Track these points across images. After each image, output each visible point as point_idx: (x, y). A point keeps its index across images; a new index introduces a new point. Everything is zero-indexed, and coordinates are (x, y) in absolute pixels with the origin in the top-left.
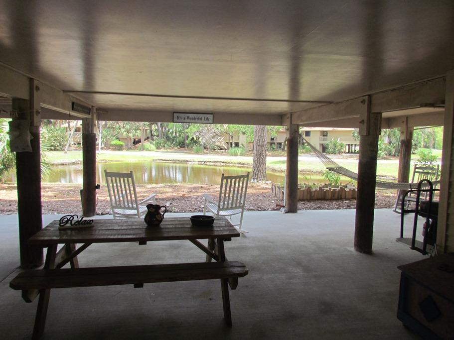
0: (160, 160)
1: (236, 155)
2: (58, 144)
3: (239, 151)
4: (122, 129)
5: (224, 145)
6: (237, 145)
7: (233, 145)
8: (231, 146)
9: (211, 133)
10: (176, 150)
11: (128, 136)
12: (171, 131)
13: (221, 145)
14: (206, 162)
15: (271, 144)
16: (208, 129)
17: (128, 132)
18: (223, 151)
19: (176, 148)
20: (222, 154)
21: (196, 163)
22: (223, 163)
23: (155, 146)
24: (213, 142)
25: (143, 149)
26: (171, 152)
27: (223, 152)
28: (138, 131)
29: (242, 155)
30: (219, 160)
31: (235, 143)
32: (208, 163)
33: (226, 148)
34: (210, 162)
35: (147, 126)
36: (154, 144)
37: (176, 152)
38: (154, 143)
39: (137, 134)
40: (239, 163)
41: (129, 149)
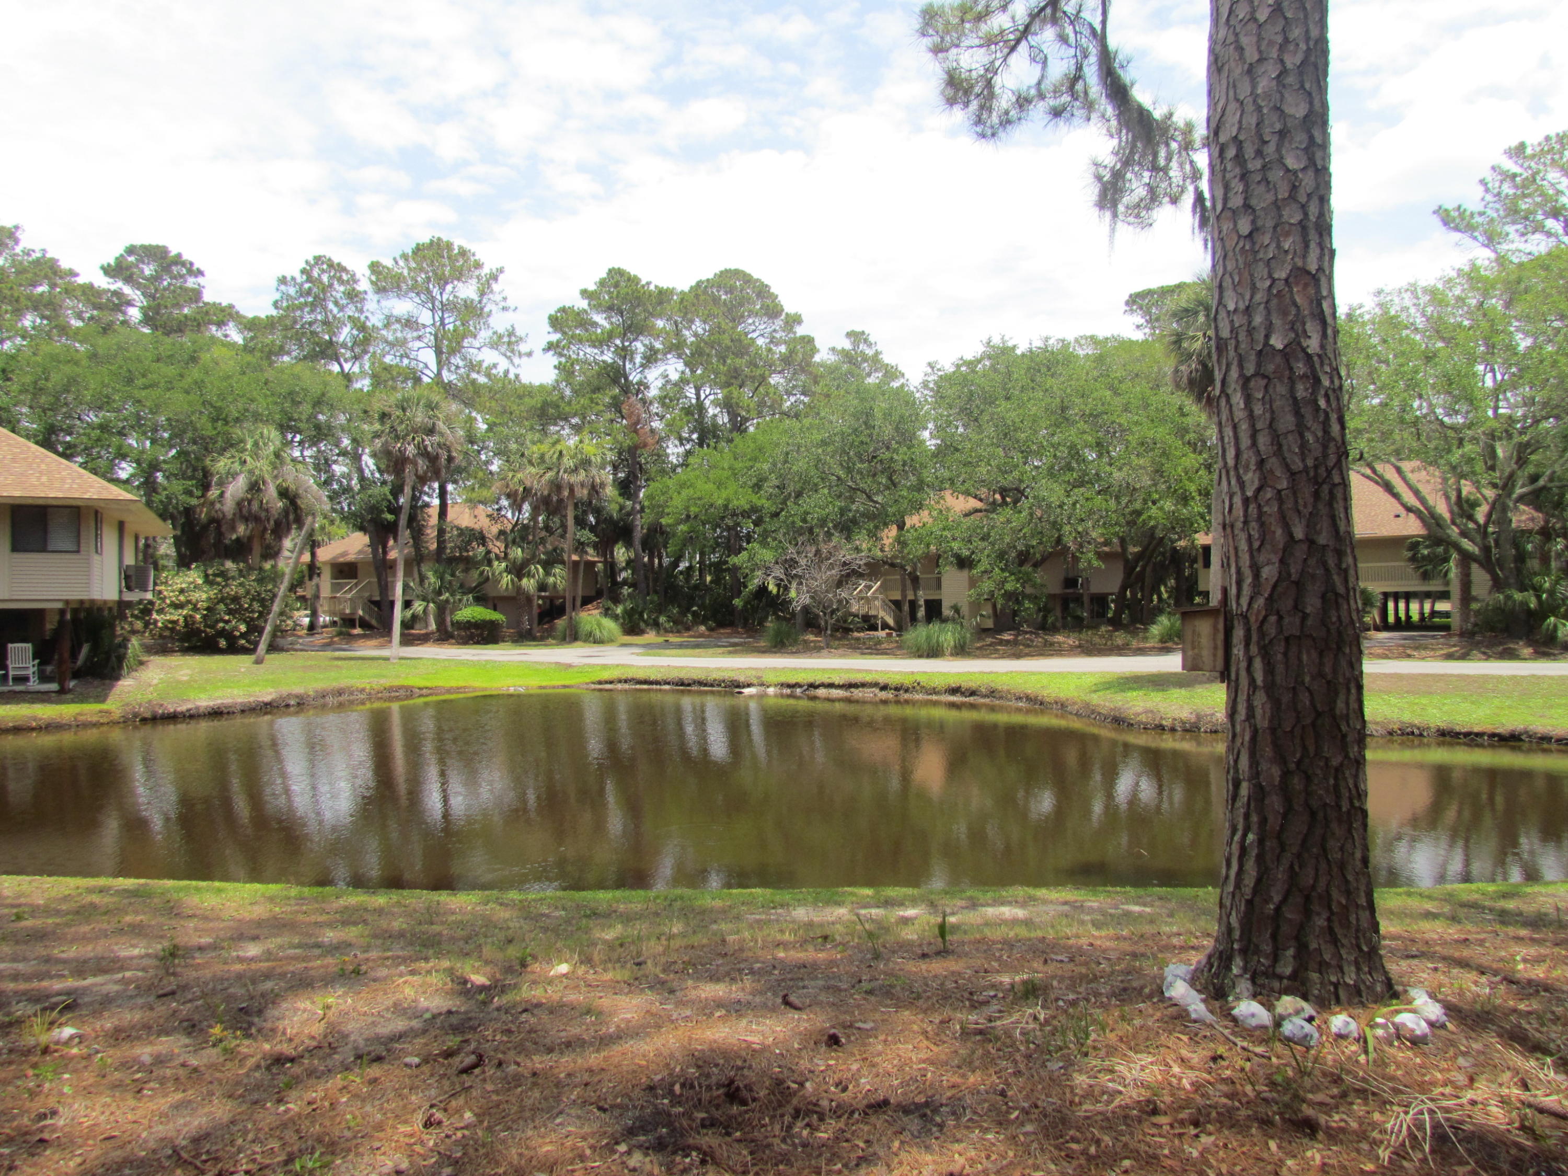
0: (626, 681)
1: (934, 652)
2: (243, 628)
3: (948, 636)
4: (496, 563)
5: (882, 614)
6: (934, 611)
7: (921, 613)
8: (913, 619)
9: (831, 567)
10: (701, 636)
11: (519, 589)
12: (683, 565)
13: (872, 613)
14: (812, 686)
15: (1065, 601)
16: (818, 552)
17: (520, 576)
18: (882, 634)
19: (703, 628)
20: (875, 649)
21: (771, 690)
22: (884, 688)
23: (622, 625)
24: (840, 601)
25: (573, 636)
26: (680, 646)
27: (879, 642)
28: (557, 570)
29: (961, 651)
30: (868, 678)
31: (926, 602)
32: (821, 692)
33: (891, 622)
34: (831, 686)
35: (590, 550)
36: (615, 617)
37: (697, 646)
38: (619, 610)
39: (551, 580)
40: (954, 691)
41: (524, 637)
